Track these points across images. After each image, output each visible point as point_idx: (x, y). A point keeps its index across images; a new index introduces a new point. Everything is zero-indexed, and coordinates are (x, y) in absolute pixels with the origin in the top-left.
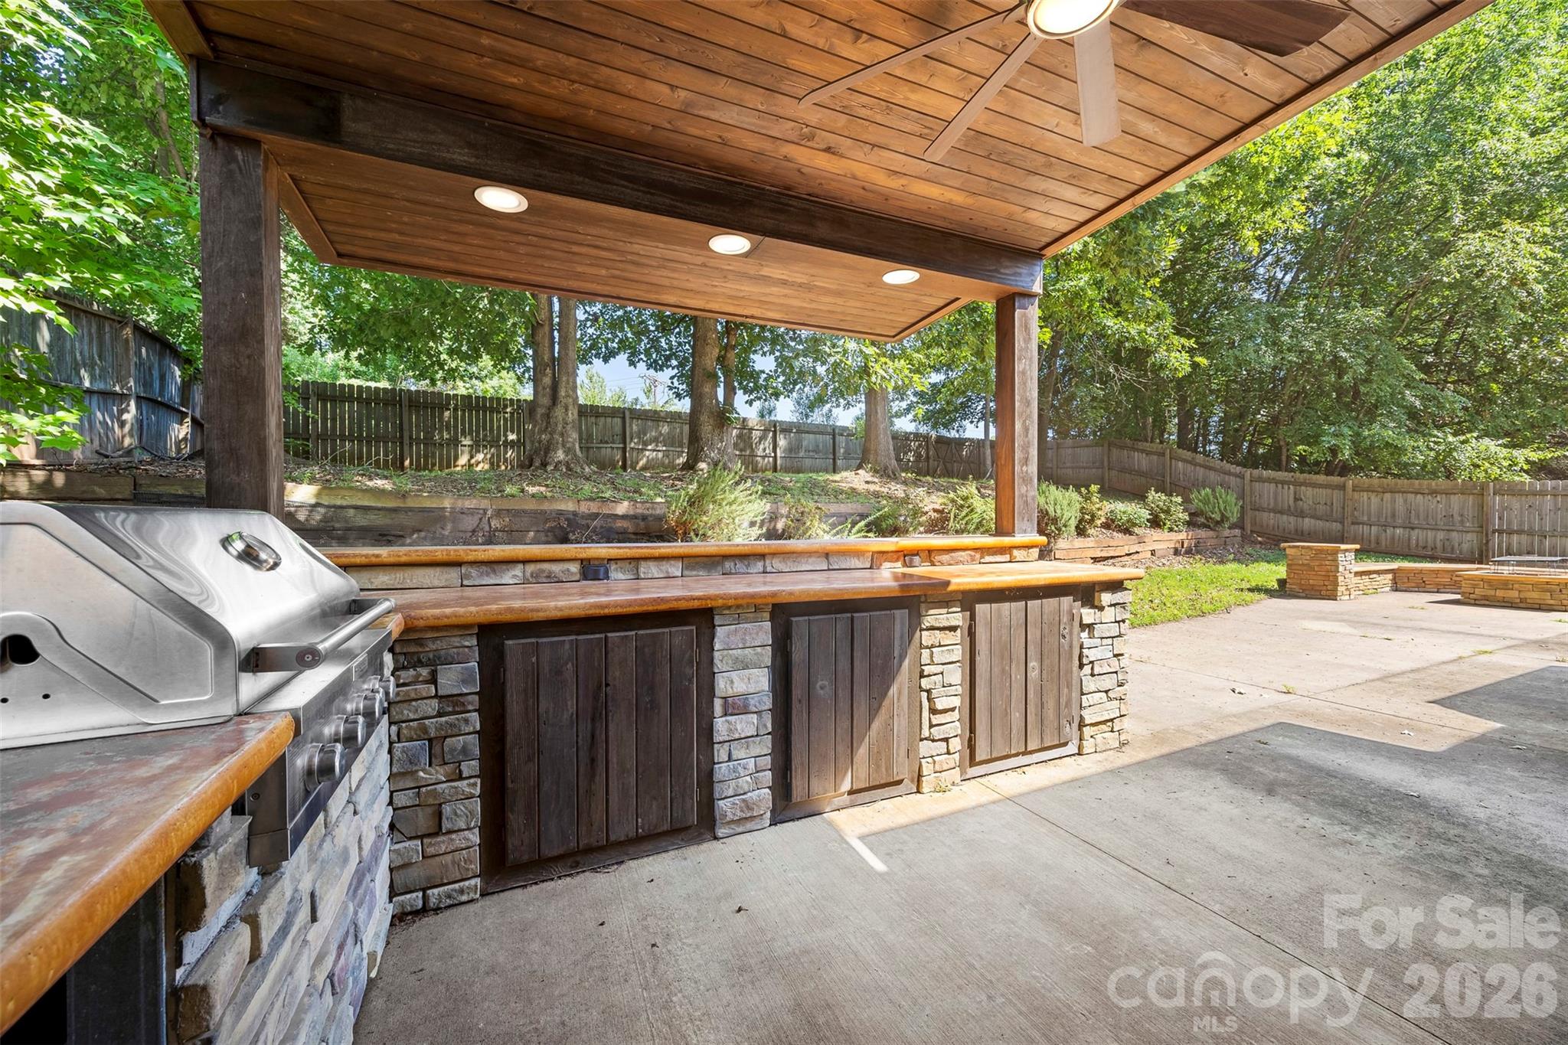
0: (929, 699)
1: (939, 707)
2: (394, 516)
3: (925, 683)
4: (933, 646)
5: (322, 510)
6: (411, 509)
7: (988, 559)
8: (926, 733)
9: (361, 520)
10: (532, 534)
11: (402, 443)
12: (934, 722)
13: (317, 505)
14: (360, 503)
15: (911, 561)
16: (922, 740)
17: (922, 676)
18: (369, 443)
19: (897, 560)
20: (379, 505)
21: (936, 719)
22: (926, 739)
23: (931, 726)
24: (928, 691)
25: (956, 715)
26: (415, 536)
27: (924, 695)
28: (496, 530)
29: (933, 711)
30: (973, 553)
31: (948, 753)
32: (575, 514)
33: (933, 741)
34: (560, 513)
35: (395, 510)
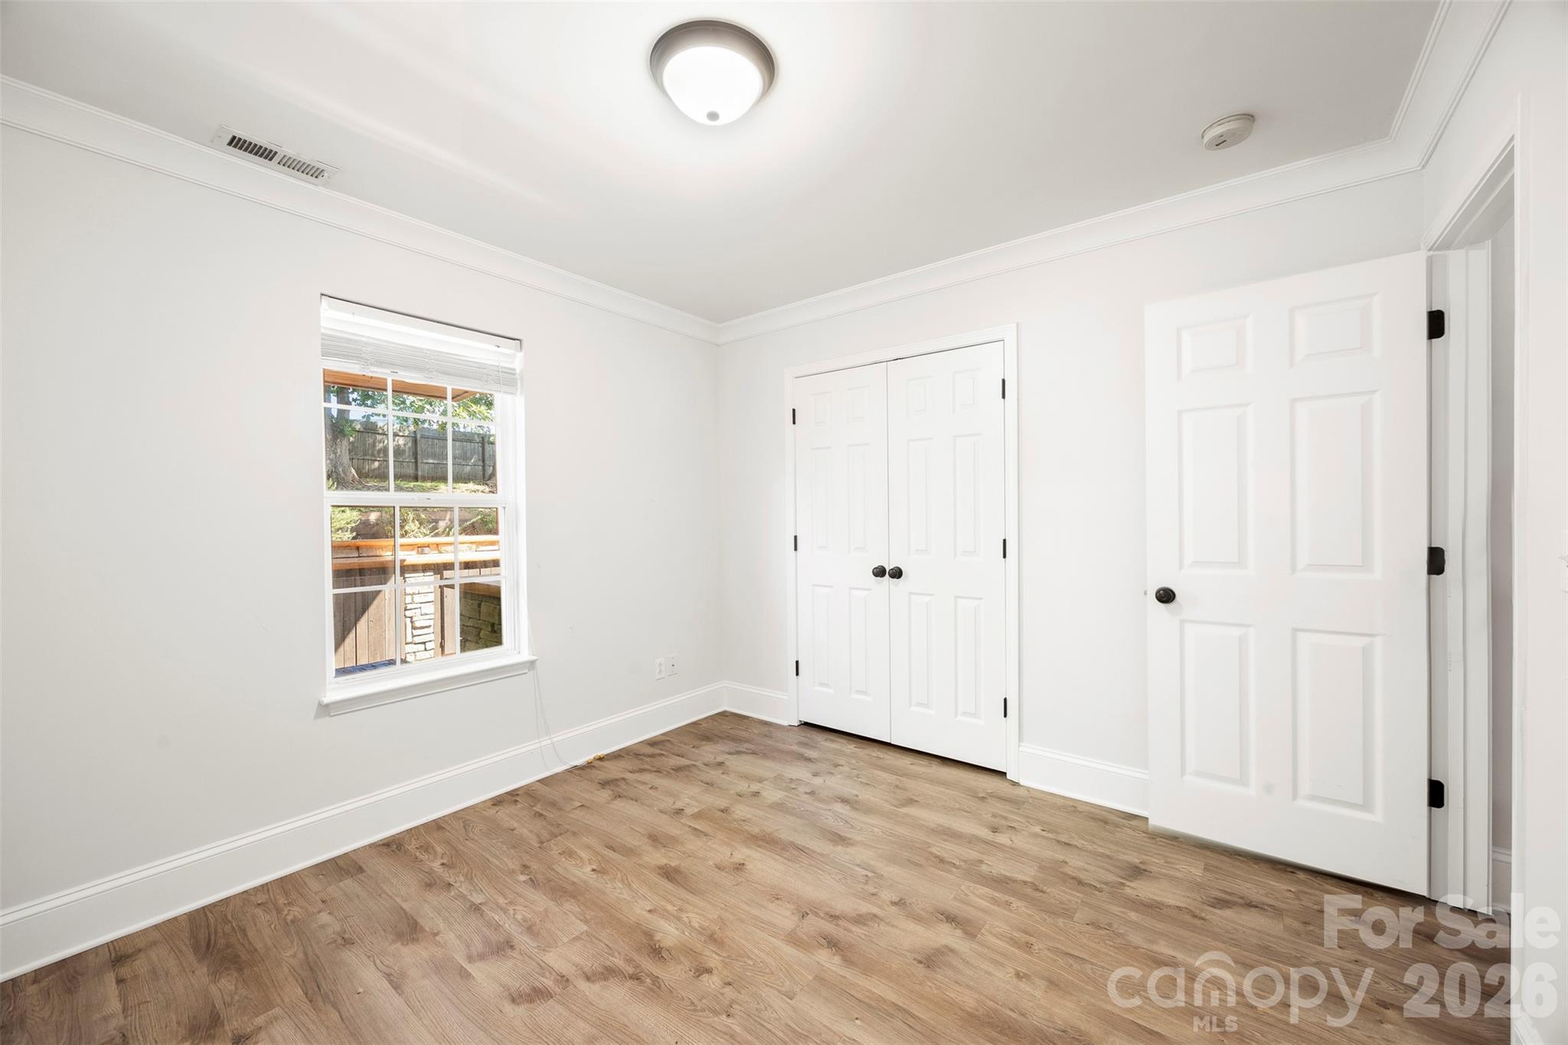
0: (412, 622)
1: (417, 624)
3: (408, 613)
4: (414, 594)
7: (481, 548)
8: (409, 639)
12: (415, 634)
15: (422, 551)
16: (407, 644)
17: (406, 610)
19: (413, 550)
21: (416, 632)
22: (411, 643)
23: (413, 636)
24: (411, 618)
25: (431, 630)
27: (408, 620)
29: (414, 628)
30: (470, 545)
31: (426, 650)
33: (415, 644)
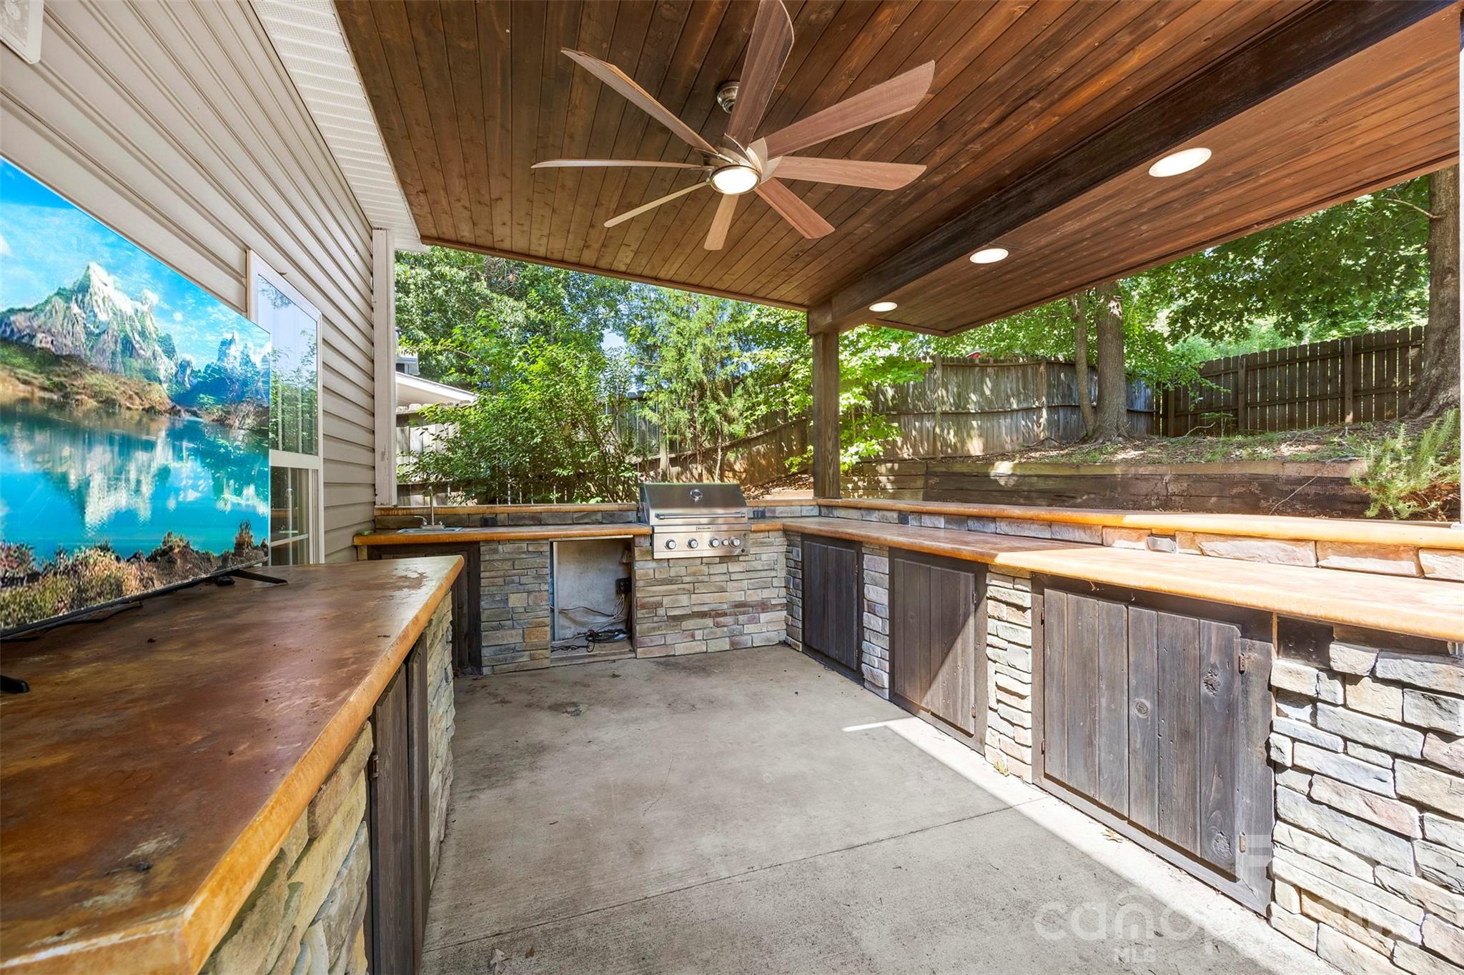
2: (1068, 481)
5: (1016, 478)
6: (1083, 477)
7: (1335, 560)
9: (1041, 485)
10: (1213, 500)
11: (1343, 398)
13: (1013, 475)
14: (1043, 473)
18: (1302, 403)
19: (1139, 539)
20: (1057, 473)
26: (1085, 497)
28: (1174, 495)
32: (1276, 478)
34: (1254, 478)
35: (1070, 477)
